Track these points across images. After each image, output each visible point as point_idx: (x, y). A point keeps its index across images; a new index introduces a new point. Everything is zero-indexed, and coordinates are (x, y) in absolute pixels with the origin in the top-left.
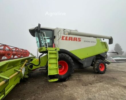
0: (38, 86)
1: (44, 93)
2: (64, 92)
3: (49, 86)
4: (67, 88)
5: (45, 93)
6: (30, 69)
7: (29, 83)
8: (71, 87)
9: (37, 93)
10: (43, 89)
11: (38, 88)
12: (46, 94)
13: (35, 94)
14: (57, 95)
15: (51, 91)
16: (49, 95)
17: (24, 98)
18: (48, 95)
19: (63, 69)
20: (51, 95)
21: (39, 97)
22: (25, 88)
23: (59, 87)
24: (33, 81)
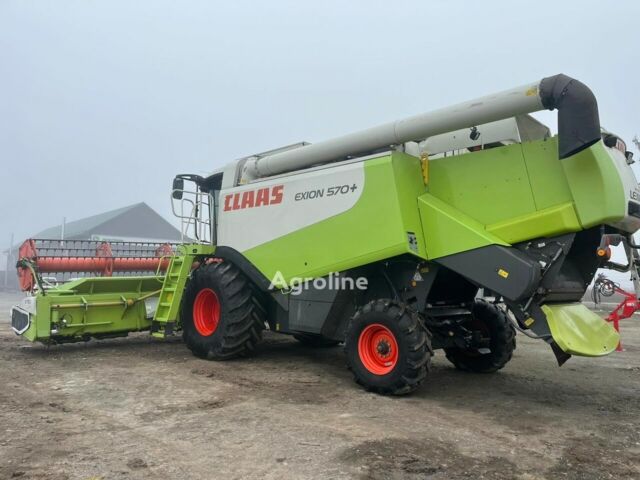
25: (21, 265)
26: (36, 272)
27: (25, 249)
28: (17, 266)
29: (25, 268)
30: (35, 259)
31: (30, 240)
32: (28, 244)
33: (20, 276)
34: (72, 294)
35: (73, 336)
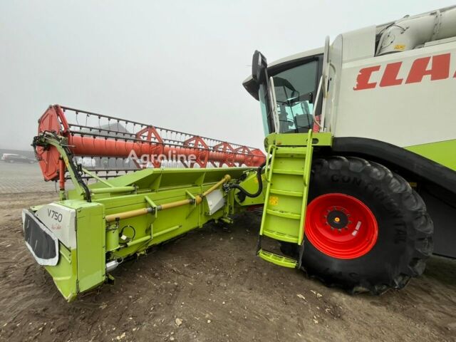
0: (244, 257)
1: (239, 283)
2: (302, 329)
3: (268, 274)
4: (336, 324)
5: (242, 284)
6: (238, 201)
7: (232, 238)
8: (361, 334)
9: (226, 274)
10: (247, 273)
11: (240, 261)
12: (242, 291)
13: (219, 272)
14: (267, 317)
15: (261, 293)
16: (247, 299)
17: (196, 265)
18: (242, 296)
19: (354, 233)
20: (253, 302)
21: (222, 284)
22: (215, 246)
23: (300, 296)
24: (243, 239)
25: (41, 143)
26: (69, 155)
27: (47, 121)
28: (34, 145)
29: (48, 147)
30: (66, 134)
31: (57, 107)
32: (53, 112)
33: (40, 159)
34: (132, 192)
35: (135, 254)
